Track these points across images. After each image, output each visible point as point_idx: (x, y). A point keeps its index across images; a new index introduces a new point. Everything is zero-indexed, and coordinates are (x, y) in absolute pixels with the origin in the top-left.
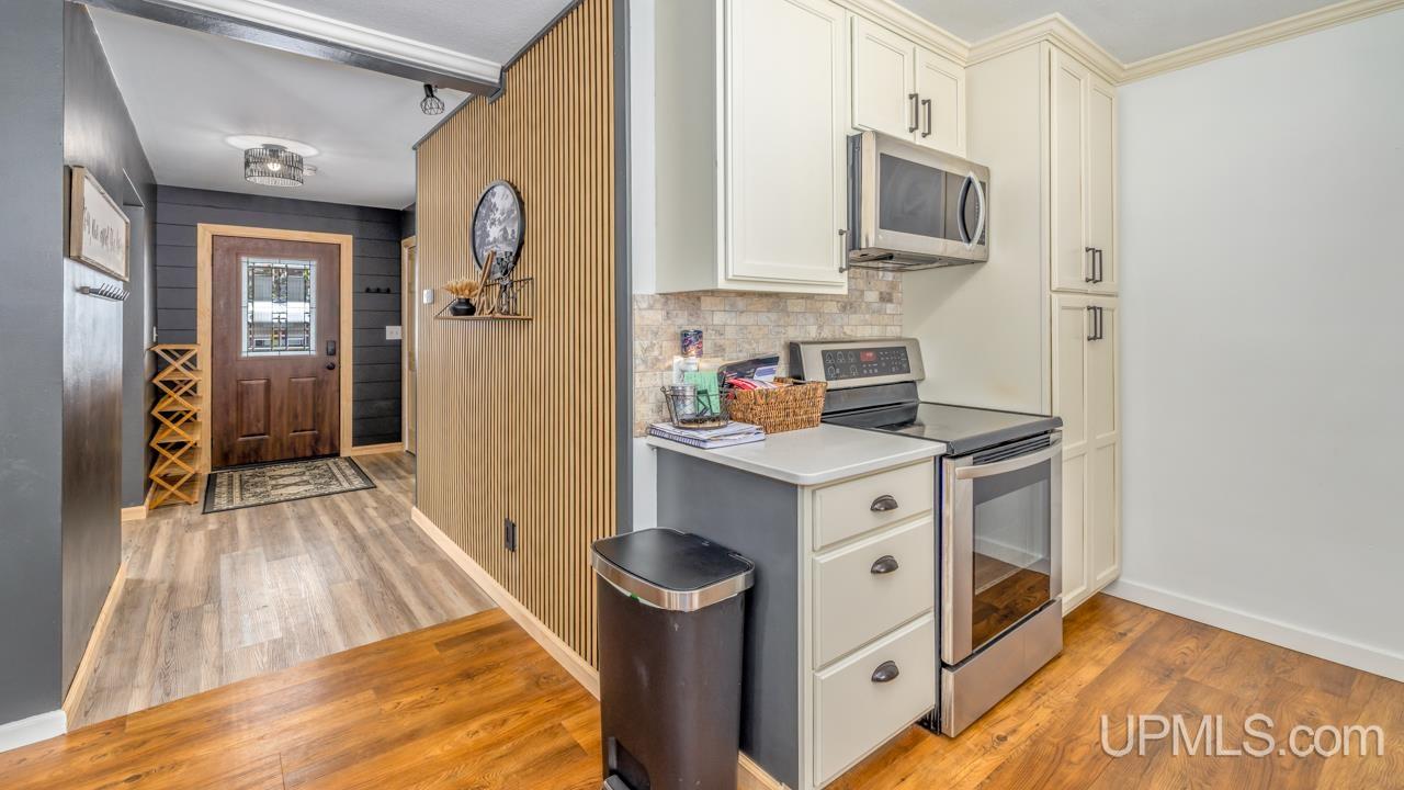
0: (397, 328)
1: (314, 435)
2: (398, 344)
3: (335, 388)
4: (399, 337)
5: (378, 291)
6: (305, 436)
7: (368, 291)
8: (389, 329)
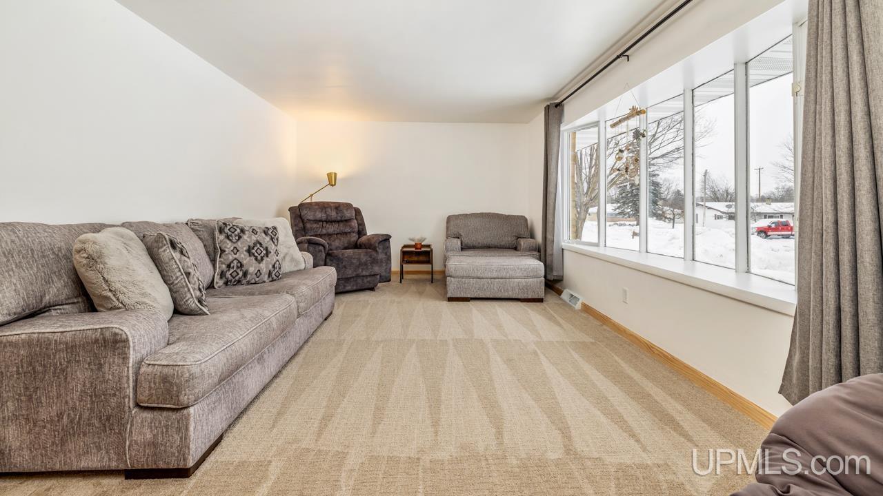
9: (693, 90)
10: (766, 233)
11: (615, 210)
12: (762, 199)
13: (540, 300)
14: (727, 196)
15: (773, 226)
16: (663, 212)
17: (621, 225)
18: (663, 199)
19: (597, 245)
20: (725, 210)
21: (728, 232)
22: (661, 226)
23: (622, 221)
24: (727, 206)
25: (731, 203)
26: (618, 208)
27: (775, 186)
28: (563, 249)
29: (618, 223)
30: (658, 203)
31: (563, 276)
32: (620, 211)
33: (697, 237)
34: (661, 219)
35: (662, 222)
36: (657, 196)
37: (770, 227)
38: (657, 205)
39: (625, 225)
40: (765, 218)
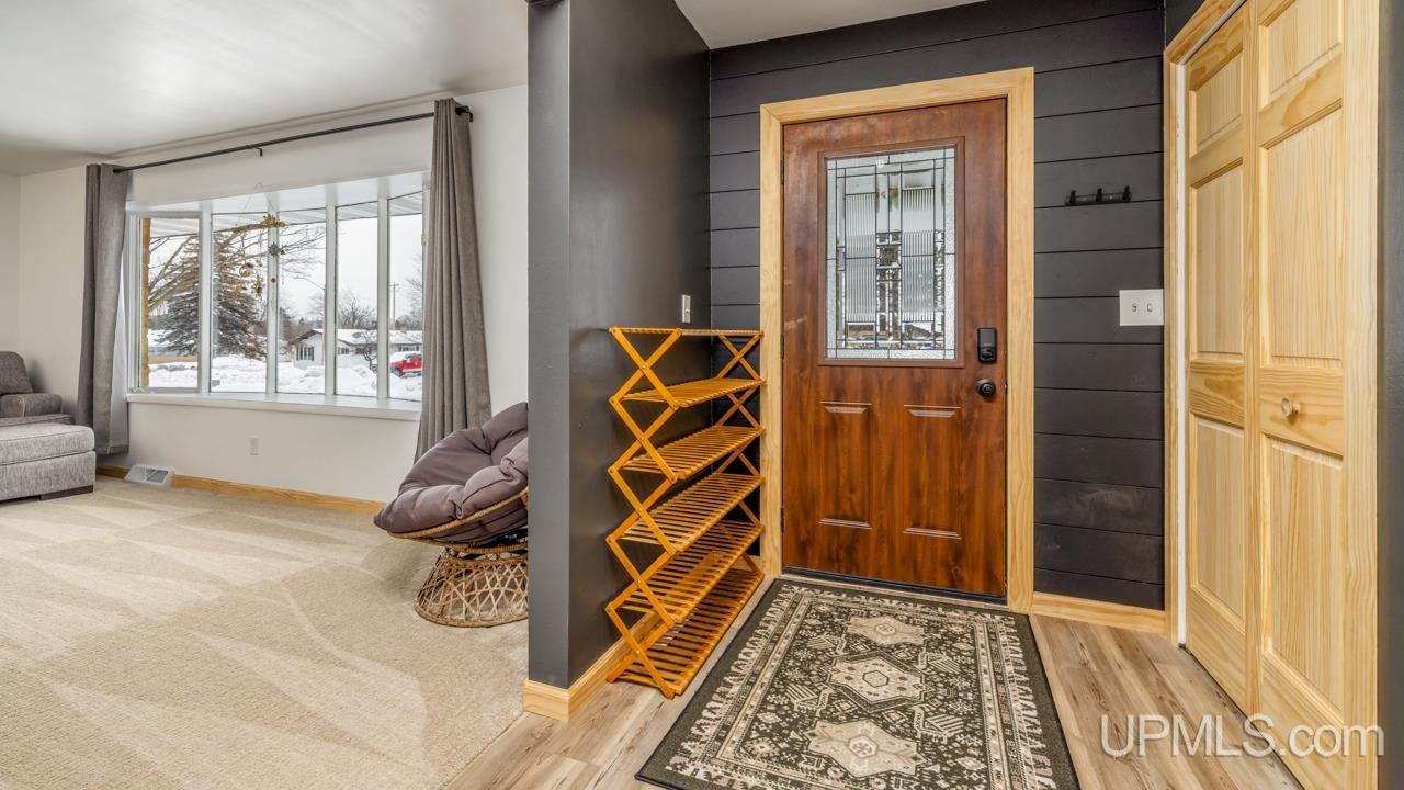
0: (1154, 296)
1: (951, 541)
2: (1154, 340)
3: (995, 440)
4: (1156, 319)
5: (1099, 199)
6: (934, 539)
7: (1072, 201)
8: (1126, 297)
9: (336, 208)
10: (400, 371)
11: (161, 341)
12: (399, 326)
13: (89, 489)
14: (354, 321)
15: (408, 361)
16: (257, 345)
17: (173, 369)
18: (258, 323)
19: (197, 390)
20: (352, 340)
21: (357, 371)
22: (253, 368)
23: (178, 361)
24: (355, 335)
25: (360, 331)
26: (168, 337)
27: (411, 309)
28: (128, 403)
29: (168, 365)
30: (249, 330)
31: (128, 447)
32: (172, 344)
33: (339, 370)
34: (253, 356)
35: (255, 362)
36: (246, 318)
37: (404, 361)
38: (246, 333)
39: (182, 368)
40: (400, 350)
